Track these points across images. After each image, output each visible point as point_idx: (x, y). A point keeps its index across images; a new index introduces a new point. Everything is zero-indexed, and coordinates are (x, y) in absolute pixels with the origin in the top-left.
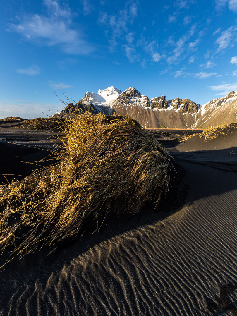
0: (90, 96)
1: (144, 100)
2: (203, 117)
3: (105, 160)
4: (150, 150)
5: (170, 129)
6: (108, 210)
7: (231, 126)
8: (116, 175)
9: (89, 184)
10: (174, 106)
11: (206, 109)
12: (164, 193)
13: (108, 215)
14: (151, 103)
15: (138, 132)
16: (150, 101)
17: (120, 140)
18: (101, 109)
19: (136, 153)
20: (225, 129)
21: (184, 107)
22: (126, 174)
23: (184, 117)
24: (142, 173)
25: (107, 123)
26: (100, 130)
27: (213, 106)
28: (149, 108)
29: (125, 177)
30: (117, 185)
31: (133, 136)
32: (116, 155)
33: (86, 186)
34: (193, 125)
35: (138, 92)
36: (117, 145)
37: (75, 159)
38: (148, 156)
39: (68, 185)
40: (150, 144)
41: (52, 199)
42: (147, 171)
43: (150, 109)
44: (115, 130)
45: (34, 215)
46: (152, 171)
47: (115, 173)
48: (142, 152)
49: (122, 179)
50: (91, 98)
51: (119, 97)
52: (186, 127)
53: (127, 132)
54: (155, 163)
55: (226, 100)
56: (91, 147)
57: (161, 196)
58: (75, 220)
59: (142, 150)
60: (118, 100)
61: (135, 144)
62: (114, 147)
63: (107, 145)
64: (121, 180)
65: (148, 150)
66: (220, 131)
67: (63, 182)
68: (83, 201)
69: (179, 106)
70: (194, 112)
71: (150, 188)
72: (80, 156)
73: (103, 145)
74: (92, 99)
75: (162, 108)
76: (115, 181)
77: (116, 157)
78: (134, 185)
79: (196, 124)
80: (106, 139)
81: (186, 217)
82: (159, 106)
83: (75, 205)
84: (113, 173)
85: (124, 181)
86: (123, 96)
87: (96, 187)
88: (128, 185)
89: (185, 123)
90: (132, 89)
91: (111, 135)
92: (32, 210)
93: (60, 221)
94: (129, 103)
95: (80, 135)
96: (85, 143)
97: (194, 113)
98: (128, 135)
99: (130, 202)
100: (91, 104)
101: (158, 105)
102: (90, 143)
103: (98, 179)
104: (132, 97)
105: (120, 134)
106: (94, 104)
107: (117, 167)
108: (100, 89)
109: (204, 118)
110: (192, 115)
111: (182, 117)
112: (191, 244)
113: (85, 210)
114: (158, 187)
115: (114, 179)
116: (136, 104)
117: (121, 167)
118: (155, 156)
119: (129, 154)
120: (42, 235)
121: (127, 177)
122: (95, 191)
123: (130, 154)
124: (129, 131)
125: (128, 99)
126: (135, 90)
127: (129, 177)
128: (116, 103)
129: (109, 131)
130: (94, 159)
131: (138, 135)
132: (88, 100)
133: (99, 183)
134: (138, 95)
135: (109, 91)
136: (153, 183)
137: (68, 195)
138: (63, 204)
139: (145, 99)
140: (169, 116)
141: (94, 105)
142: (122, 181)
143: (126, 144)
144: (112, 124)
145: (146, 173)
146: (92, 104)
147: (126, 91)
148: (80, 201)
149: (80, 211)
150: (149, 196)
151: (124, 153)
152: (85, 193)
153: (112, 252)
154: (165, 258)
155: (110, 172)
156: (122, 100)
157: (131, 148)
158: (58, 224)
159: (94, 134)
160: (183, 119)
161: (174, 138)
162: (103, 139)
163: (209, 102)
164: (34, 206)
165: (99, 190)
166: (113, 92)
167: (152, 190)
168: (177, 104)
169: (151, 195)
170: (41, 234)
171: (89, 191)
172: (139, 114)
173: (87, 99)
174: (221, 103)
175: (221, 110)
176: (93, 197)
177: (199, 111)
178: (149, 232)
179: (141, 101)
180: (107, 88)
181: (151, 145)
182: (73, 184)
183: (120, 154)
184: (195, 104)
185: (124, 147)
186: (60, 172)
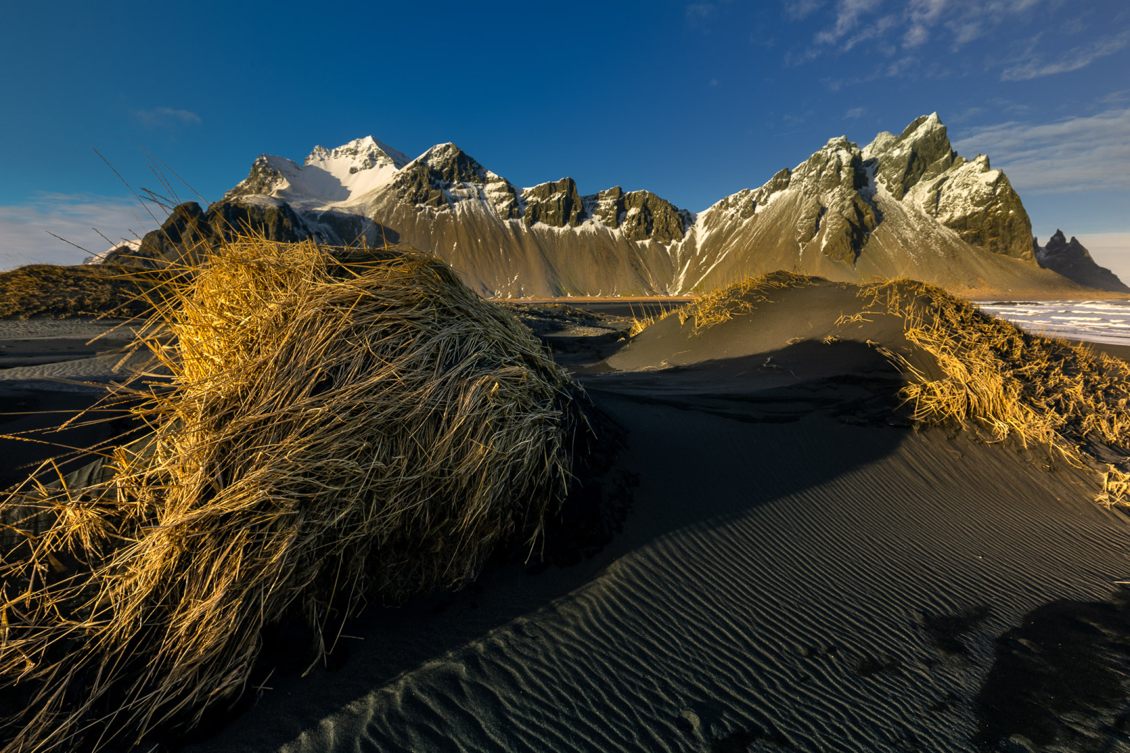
0: (275, 174)
1: (496, 194)
2: (703, 253)
3: (334, 408)
4: (497, 366)
5: (598, 298)
6: (359, 585)
7: (768, 280)
8: (378, 459)
9: (276, 497)
10: (604, 215)
11: (709, 228)
12: (554, 503)
13: (362, 602)
14: (526, 204)
15: (450, 305)
16: (522, 195)
17: (385, 333)
18: (326, 226)
19: (449, 377)
20: (751, 290)
21: (639, 220)
22: (415, 453)
23: (641, 255)
24: (472, 443)
25: (334, 276)
26: (311, 299)
27: (729, 216)
28: (517, 224)
29: (413, 461)
30: (384, 491)
31: (434, 321)
32: (376, 387)
33: (265, 506)
34: (670, 284)
35: (472, 161)
36: (376, 351)
37: (212, 410)
38: (489, 384)
39: (191, 507)
40: (496, 343)
41: (124, 569)
42: (491, 433)
43: (524, 227)
44: (365, 300)
45: (51, 639)
46: (507, 435)
47: (375, 452)
48: (469, 373)
49: (400, 470)
50: (279, 180)
51: (399, 179)
52: (650, 289)
53: (409, 305)
54: (518, 406)
55: (768, 196)
56: (276, 362)
57: (544, 519)
58: (229, 633)
59: (469, 367)
60: (397, 191)
61: (442, 346)
62: (367, 360)
63: (338, 355)
64: (397, 474)
65: (489, 365)
66: (738, 298)
67: (168, 501)
68: (254, 562)
69: (622, 215)
70: (671, 239)
71: (505, 492)
72: (233, 397)
73: (325, 354)
74: (282, 185)
75: (564, 224)
76: (376, 477)
77: (375, 394)
78: (446, 487)
79: (682, 277)
80: (333, 332)
81: (624, 571)
82: (553, 215)
83: (223, 579)
84: (368, 450)
85: (409, 476)
86: (414, 177)
87: (304, 504)
88: (425, 489)
89: (644, 276)
90: (451, 150)
91: (354, 318)
92: (37, 622)
93: (166, 643)
94: (439, 202)
95: (230, 321)
96: (251, 350)
97: (674, 242)
98: (418, 314)
99: (440, 547)
100: (280, 208)
101: (551, 213)
102: (271, 352)
103: (311, 475)
104: (452, 180)
105: (387, 314)
106: (295, 205)
107: (380, 427)
108: (317, 147)
109: (704, 259)
110: (668, 248)
111: (635, 255)
112: (636, 647)
113: (266, 591)
114: (531, 486)
115: (373, 470)
116: (469, 209)
117: (395, 427)
118: (517, 383)
119: (422, 382)
120: (93, 706)
121: (421, 460)
122: (301, 522)
123: (425, 380)
124: (419, 300)
125: (437, 187)
126: (462, 153)
127: (425, 460)
128: (389, 201)
129: (342, 304)
130: (290, 408)
131: (454, 315)
132: (270, 189)
133: (313, 489)
134: (474, 174)
135: (355, 153)
136: (513, 475)
137: (193, 544)
138: (174, 580)
139: (499, 190)
140: (591, 251)
141: (297, 212)
142: (402, 478)
143: (411, 347)
144: (355, 278)
145: (486, 444)
146: (284, 209)
147: (426, 158)
148: (242, 563)
149: (248, 599)
150: (504, 518)
151: (404, 377)
152: (265, 530)
153: (377, 718)
154: (556, 702)
155: (355, 448)
156: (413, 190)
157: (430, 362)
158: (157, 657)
159: (285, 315)
160: (638, 262)
161: (608, 328)
162: (321, 335)
163: (718, 204)
164: (46, 605)
165: (315, 516)
166: (372, 158)
167: (513, 498)
168: (615, 208)
169: (509, 516)
170: (87, 704)
171: (277, 522)
172: (481, 246)
173: (264, 184)
174: (754, 206)
175: (753, 230)
176: (295, 543)
177: (688, 234)
178: (506, 636)
179: (487, 196)
180: (346, 143)
181: (502, 347)
182: (210, 502)
183: (389, 384)
184: (675, 210)
185: (406, 358)
186: (153, 464)
